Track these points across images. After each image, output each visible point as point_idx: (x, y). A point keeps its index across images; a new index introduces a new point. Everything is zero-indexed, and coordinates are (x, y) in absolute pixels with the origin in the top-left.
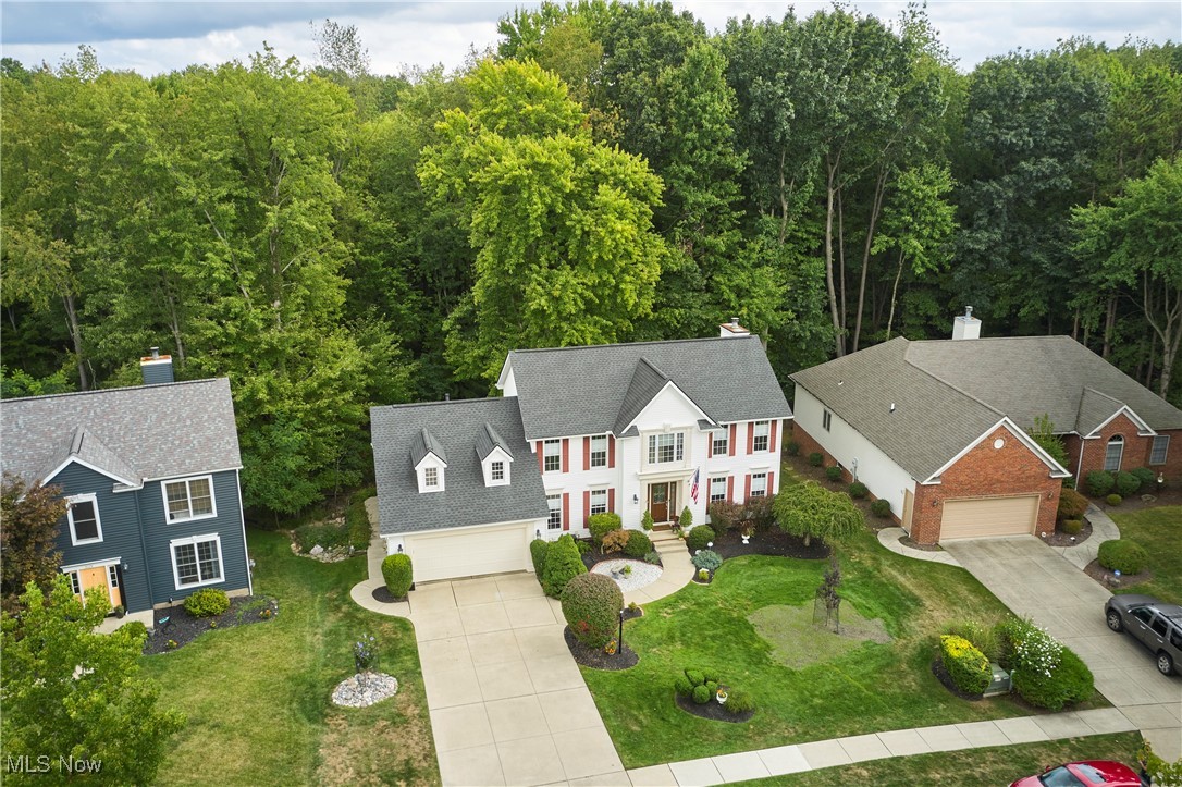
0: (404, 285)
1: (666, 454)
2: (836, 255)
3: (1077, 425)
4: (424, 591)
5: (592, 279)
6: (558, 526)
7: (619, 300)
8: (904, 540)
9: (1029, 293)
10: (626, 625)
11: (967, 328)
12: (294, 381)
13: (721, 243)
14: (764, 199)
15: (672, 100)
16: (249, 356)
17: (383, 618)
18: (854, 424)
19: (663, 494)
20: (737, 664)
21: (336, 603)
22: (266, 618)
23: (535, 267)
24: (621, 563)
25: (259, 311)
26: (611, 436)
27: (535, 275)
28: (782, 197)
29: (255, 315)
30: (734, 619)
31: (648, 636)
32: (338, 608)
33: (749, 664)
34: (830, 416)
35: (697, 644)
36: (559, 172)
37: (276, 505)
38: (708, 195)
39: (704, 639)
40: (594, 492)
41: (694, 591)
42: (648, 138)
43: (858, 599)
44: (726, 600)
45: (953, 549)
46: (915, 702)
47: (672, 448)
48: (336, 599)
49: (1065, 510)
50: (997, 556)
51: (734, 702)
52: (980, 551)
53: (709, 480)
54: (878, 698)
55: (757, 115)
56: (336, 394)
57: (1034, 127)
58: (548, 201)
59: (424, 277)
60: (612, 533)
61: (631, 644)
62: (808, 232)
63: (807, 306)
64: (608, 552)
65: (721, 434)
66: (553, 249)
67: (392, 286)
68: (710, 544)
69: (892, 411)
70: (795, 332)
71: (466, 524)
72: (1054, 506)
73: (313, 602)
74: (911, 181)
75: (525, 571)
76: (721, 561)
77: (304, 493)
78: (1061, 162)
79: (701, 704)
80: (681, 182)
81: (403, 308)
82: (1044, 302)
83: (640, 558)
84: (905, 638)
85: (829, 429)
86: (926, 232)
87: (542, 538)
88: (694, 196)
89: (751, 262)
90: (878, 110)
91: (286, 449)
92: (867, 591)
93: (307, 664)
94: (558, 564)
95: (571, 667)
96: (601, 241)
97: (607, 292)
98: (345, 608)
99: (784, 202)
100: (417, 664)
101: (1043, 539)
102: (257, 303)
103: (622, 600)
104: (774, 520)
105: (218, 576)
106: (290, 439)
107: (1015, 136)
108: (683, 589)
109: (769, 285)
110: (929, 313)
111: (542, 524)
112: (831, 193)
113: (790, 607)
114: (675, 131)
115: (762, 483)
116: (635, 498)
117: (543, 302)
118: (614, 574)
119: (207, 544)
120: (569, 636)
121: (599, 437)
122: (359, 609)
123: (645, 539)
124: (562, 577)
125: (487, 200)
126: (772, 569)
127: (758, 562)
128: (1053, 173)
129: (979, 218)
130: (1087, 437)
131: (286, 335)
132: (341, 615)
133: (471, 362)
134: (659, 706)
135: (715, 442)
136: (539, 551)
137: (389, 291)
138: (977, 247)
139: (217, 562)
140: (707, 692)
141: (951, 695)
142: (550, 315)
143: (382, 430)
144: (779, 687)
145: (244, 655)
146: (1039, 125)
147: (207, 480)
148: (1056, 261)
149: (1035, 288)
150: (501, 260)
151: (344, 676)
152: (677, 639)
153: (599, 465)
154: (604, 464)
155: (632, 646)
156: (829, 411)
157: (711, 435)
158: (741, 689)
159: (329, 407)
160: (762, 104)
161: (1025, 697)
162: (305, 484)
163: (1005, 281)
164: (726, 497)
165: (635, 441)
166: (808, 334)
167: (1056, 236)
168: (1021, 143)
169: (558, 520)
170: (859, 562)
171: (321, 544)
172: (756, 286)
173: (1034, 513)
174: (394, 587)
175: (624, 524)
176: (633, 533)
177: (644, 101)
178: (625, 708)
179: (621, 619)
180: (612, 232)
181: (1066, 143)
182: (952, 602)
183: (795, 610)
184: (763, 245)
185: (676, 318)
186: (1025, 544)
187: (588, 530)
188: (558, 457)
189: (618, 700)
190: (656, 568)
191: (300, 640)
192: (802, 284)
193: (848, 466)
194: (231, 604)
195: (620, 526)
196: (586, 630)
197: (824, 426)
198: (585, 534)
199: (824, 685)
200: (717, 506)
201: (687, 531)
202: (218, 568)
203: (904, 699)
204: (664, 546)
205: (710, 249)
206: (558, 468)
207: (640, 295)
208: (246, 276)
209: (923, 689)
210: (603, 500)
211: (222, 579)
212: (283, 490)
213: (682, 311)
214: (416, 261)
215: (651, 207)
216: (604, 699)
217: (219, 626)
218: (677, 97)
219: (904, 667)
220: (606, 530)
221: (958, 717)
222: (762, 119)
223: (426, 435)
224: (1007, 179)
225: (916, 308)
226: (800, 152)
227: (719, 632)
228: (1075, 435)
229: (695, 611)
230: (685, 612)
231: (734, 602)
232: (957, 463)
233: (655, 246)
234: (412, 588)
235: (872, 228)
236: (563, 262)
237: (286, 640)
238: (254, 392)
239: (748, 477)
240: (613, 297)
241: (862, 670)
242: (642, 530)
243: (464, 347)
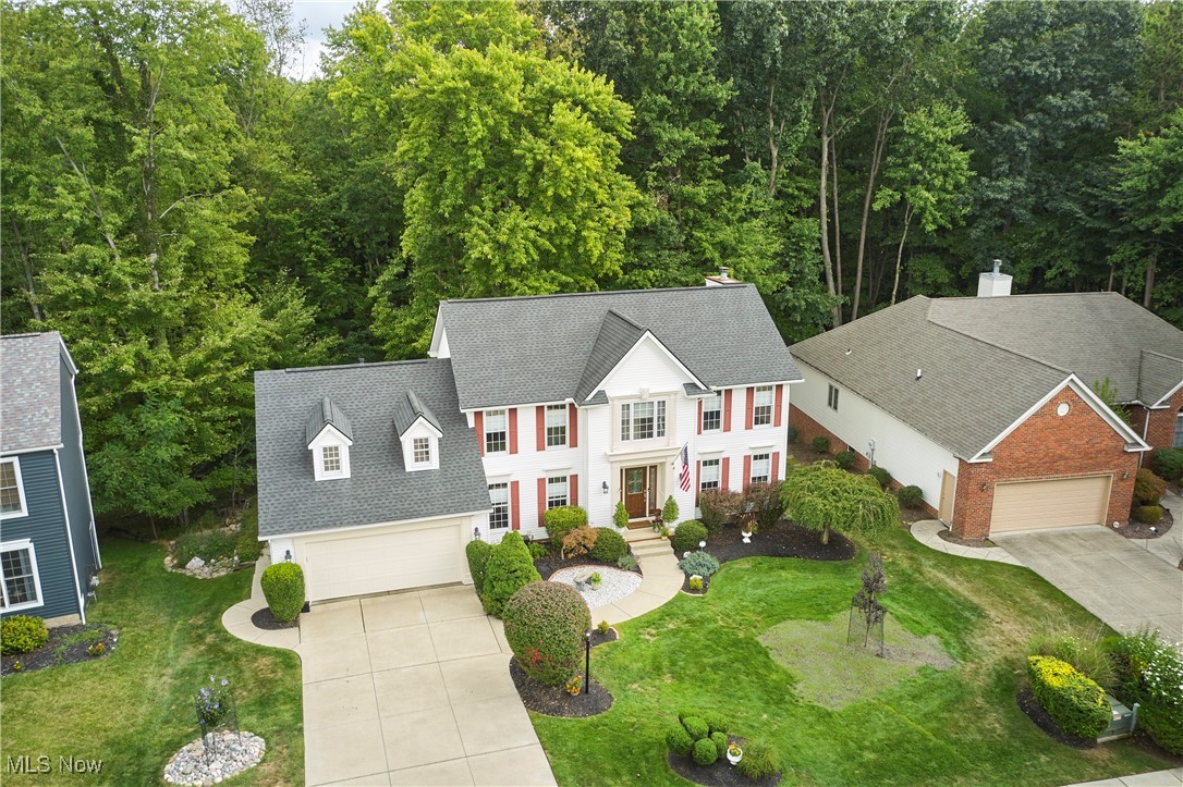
0: (325, 251)
1: (643, 428)
2: (831, 215)
3: (1139, 393)
4: (321, 613)
5: (548, 224)
6: (506, 525)
7: (581, 250)
8: (944, 535)
9: (1056, 252)
10: (595, 652)
11: (996, 284)
12: (176, 355)
13: (701, 192)
14: (750, 144)
15: (642, 14)
16: (112, 320)
17: (261, 651)
18: (870, 397)
19: (641, 481)
20: (750, 704)
21: (200, 632)
22: (96, 655)
23: (476, 208)
24: (588, 571)
25: (127, 263)
26: (572, 405)
27: (476, 218)
28: (771, 141)
29: (121, 268)
30: (740, 641)
31: (626, 668)
32: (201, 638)
33: (767, 703)
34: (837, 391)
35: (693, 677)
36: (503, 88)
37: (146, 507)
38: (687, 133)
39: (703, 669)
40: (551, 481)
41: (685, 604)
42: (612, 60)
43: (901, 611)
44: (728, 616)
45: (1008, 543)
46: (1005, 753)
47: (651, 420)
48: (201, 626)
49: (1142, 494)
50: (1065, 551)
51: (753, 762)
52: (1042, 546)
53: (698, 462)
54: (953, 749)
55: (743, 38)
56: (228, 369)
57: (1061, 57)
58: (491, 122)
59: (351, 243)
60: (574, 532)
61: (602, 678)
62: (798, 188)
63: (801, 272)
64: (570, 556)
65: (713, 403)
66: (500, 187)
67: (310, 250)
68: (702, 544)
69: (918, 378)
70: (788, 300)
71: (378, 521)
72: (1128, 489)
73: (169, 631)
74: (920, 122)
75: (460, 583)
76: (717, 564)
77: (184, 492)
78: (1094, 96)
79: (704, 767)
80: (654, 115)
81: (324, 277)
82: (1074, 262)
83: (613, 563)
84: (972, 661)
85: (836, 408)
86: (938, 182)
87: (483, 538)
88: (669, 133)
89: (738, 215)
90: (884, 31)
91: (157, 436)
92: (911, 599)
93: (140, 720)
94: (502, 571)
95: (518, 714)
96: (557, 172)
97: (566, 241)
98: (210, 639)
99: (773, 147)
100: (299, 716)
101: (1116, 530)
102: (127, 254)
103: (588, 619)
104: (781, 511)
105: (34, 598)
106: (162, 423)
107: (1040, 66)
108: (670, 603)
109: (761, 240)
110: (939, 280)
111: (482, 520)
112: (826, 141)
113: (813, 623)
114: (646, 52)
115: (764, 466)
116: (605, 486)
117: (486, 249)
118: (578, 584)
119: (15, 553)
120: (517, 670)
121: (556, 407)
122: (228, 639)
123: (618, 538)
124: (508, 590)
125: (414, 122)
126: (783, 573)
127: (765, 566)
128: (1086, 110)
129: (999, 164)
130: (1154, 407)
131: (161, 293)
132: (202, 648)
133: (402, 333)
134: (644, 771)
135: (706, 414)
136: (477, 556)
137: (307, 256)
138: (999, 196)
139: (31, 579)
140: (713, 748)
141: (1053, 741)
142: (496, 266)
143: (270, 401)
144: (813, 735)
145: (50, 709)
146: (1067, 53)
147: (11, 463)
148: (1091, 212)
149: (1063, 246)
150: (436, 201)
151: (189, 738)
152: (665, 670)
153: (557, 444)
154: (563, 442)
155: (603, 682)
156: (836, 385)
157: (700, 403)
158: (759, 741)
159: (217, 383)
160: (748, 22)
161: (1161, 743)
162: (187, 481)
163: (1025, 241)
164: (720, 485)
165: (604, 410)
166: (803, 303)
167: (1088, 183)
168: (1047, 74)
169: (506, 516)
170: (893, 563)
171: (202, 555)
172: (743, 243)
173: (1104, 497)
174: (278, 608)
175: (590, 520)
176: (602, 531)
177: (608, 15)
178: (594, 775)
179: (587, 644)
180: (571, 161)
181: (1098, 74)
182: (1025, 611)
183: (820, 626)
184: (751, 194)
185: (650, 280)
186: (1096, 536)
187: (544, 528)
188: (503, 434)
189: (585, 762)
190: (633, 575)
191: (138, 685)
192: (795, 245)
193: (862, 450)
194: (51, 636)
195: (585, 522)
196: (539, 662)
197: (830, 404)
198: (541, 534)
199: (875, 732)
200: (710, 497)
201: (671, 527)
202: (32, 587)
203: (990, 748)
204: (643, 547)
205: (688, 201)
206: (503, 448)
207: (607, 245)
208: (110, 219)
209: (1013, 734)
210: (561, 489)
211: (40, 602)
212: (155, 489)
213: (657, 272)
214: (340, 222)
215: (620, 139)
216: (564, 761)
217: (27, 667)
218: (648, 9)
219: (980, 701)
220: (567, 528)
221: (1066, 773)
222: (749, 41)
223: (327, 407)
224: (1031, 117)
225: (924, 276)
226: (794, 85)
227: (723, 659)
228: (1137, 405)
229: (687, 631)
230: (675, 633)
231: (738, 617)
232: (1012, 435)
233: (624, 188)
234: (306, 609)
235: (871, 185)
236: (511, 202)
237: (118, 686)
238: (117, 363)
239: (747, 459)
240: (573, 247)
241: (923, 707)
242: (614, 528)
243: (395, 318)
